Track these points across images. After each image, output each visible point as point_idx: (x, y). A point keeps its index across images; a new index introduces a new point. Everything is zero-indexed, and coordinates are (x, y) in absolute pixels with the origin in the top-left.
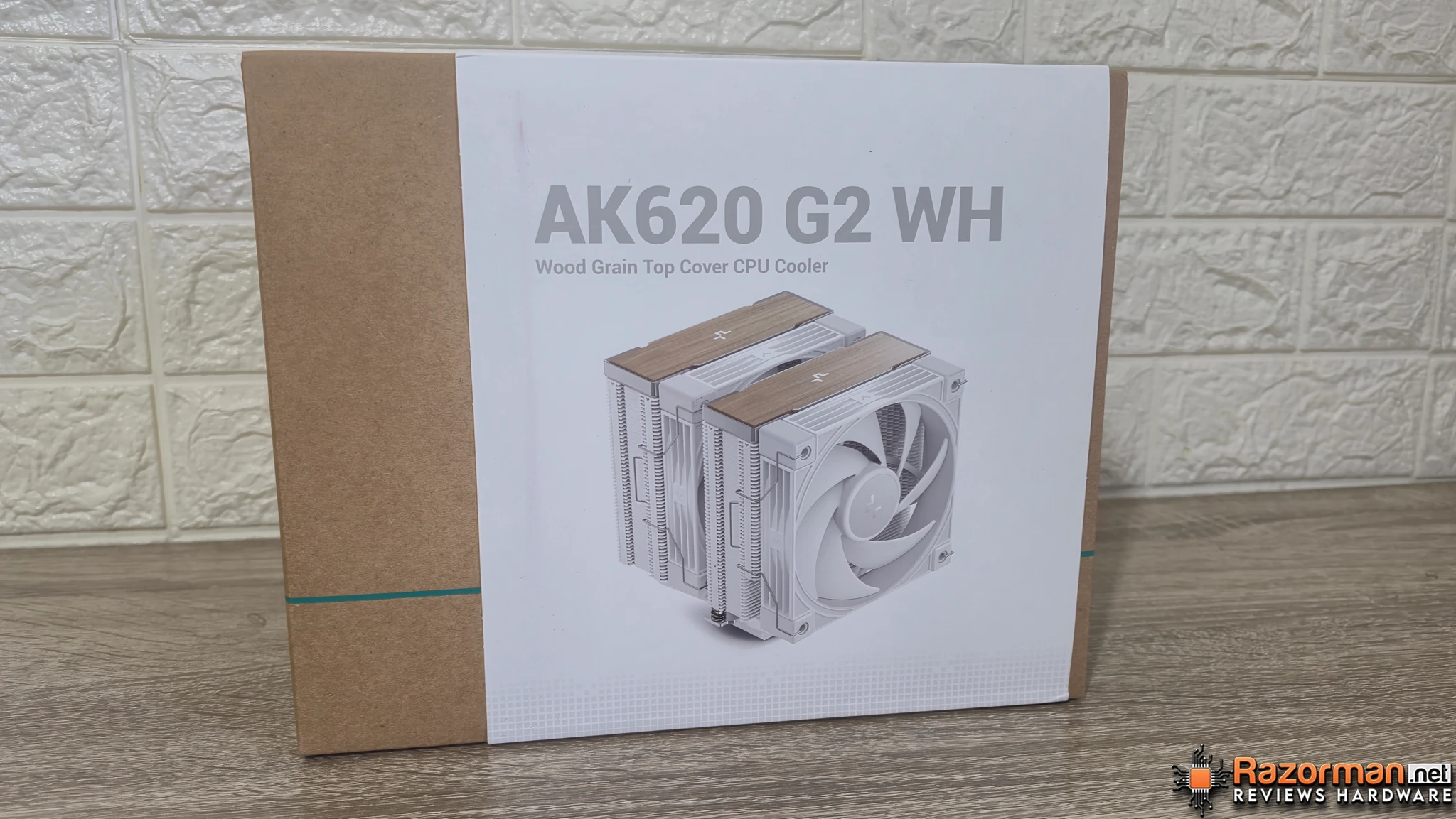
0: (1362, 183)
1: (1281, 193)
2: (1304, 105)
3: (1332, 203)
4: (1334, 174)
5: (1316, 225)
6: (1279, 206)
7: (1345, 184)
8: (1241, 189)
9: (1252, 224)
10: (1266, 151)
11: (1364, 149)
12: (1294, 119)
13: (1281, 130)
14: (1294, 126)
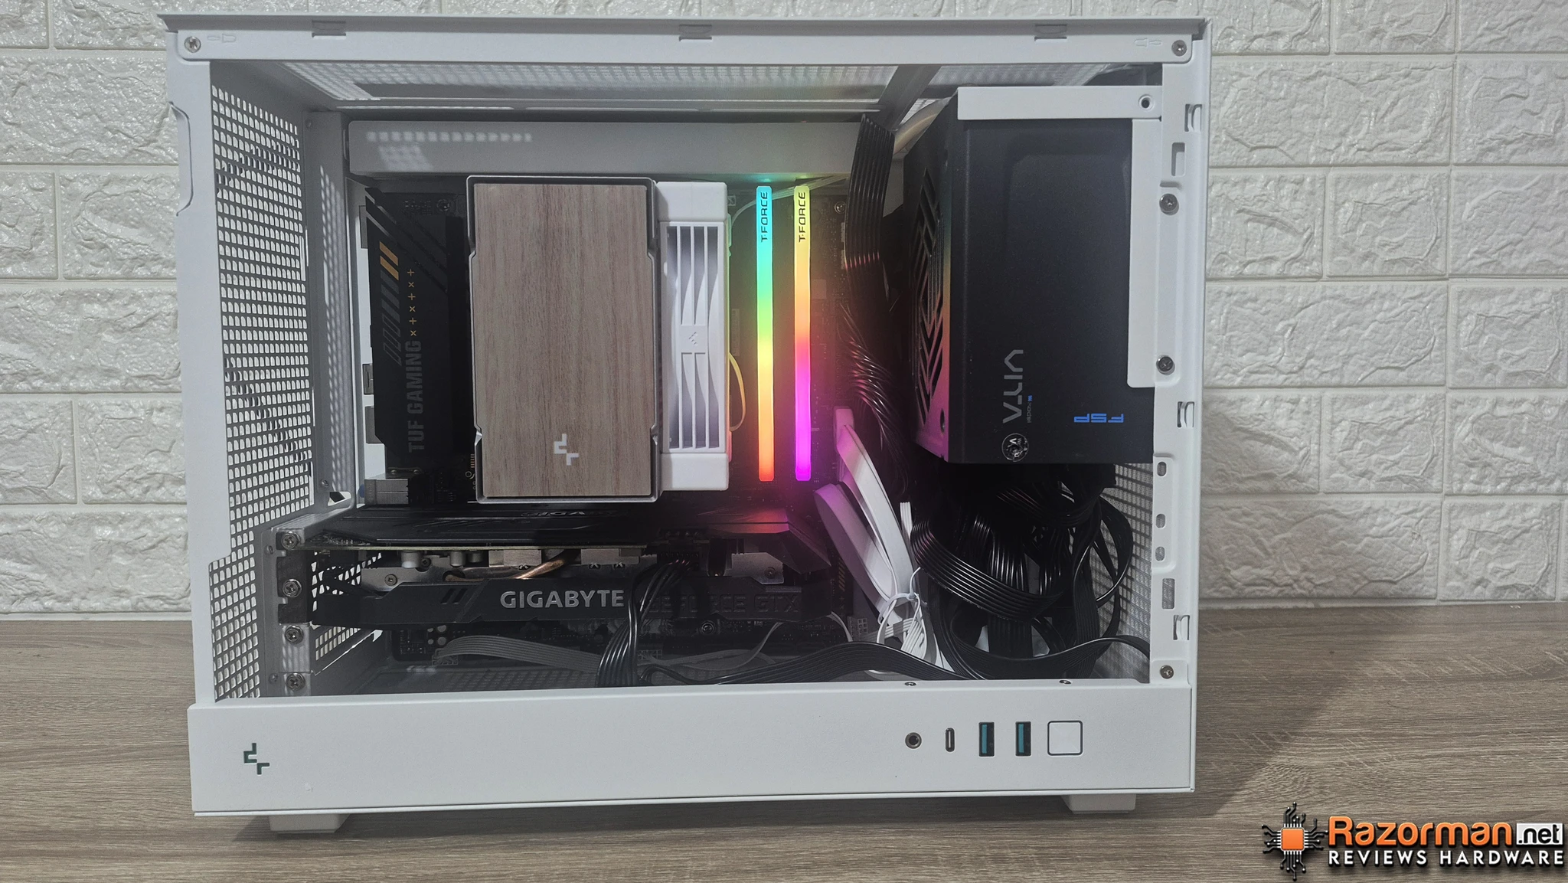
0: (1366, 360)
1: (1295, 369)
2: (1310, 302)
3: (1342, 376)
4: (1341, 354)
5: (1329, 394)
6: (1296, 379)
7: (1352, 361)
8: (1261, 366)
9: (1273, 393)
10: (1280, 337)
11: (1366, 333)
12: (1302, 312)
13: (1292, 321)
14: (1302, 317)
